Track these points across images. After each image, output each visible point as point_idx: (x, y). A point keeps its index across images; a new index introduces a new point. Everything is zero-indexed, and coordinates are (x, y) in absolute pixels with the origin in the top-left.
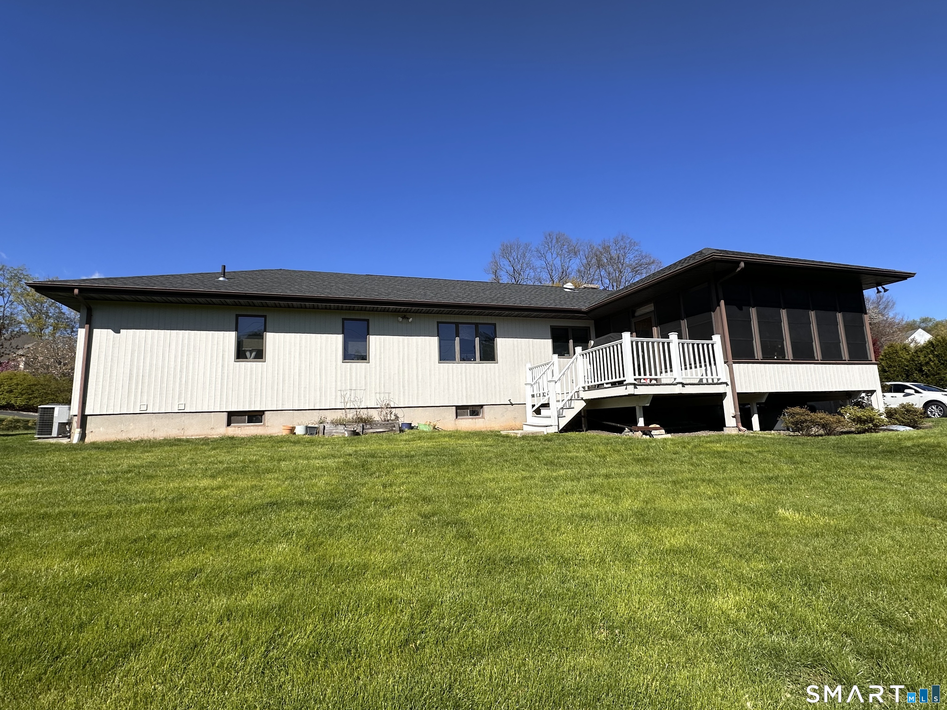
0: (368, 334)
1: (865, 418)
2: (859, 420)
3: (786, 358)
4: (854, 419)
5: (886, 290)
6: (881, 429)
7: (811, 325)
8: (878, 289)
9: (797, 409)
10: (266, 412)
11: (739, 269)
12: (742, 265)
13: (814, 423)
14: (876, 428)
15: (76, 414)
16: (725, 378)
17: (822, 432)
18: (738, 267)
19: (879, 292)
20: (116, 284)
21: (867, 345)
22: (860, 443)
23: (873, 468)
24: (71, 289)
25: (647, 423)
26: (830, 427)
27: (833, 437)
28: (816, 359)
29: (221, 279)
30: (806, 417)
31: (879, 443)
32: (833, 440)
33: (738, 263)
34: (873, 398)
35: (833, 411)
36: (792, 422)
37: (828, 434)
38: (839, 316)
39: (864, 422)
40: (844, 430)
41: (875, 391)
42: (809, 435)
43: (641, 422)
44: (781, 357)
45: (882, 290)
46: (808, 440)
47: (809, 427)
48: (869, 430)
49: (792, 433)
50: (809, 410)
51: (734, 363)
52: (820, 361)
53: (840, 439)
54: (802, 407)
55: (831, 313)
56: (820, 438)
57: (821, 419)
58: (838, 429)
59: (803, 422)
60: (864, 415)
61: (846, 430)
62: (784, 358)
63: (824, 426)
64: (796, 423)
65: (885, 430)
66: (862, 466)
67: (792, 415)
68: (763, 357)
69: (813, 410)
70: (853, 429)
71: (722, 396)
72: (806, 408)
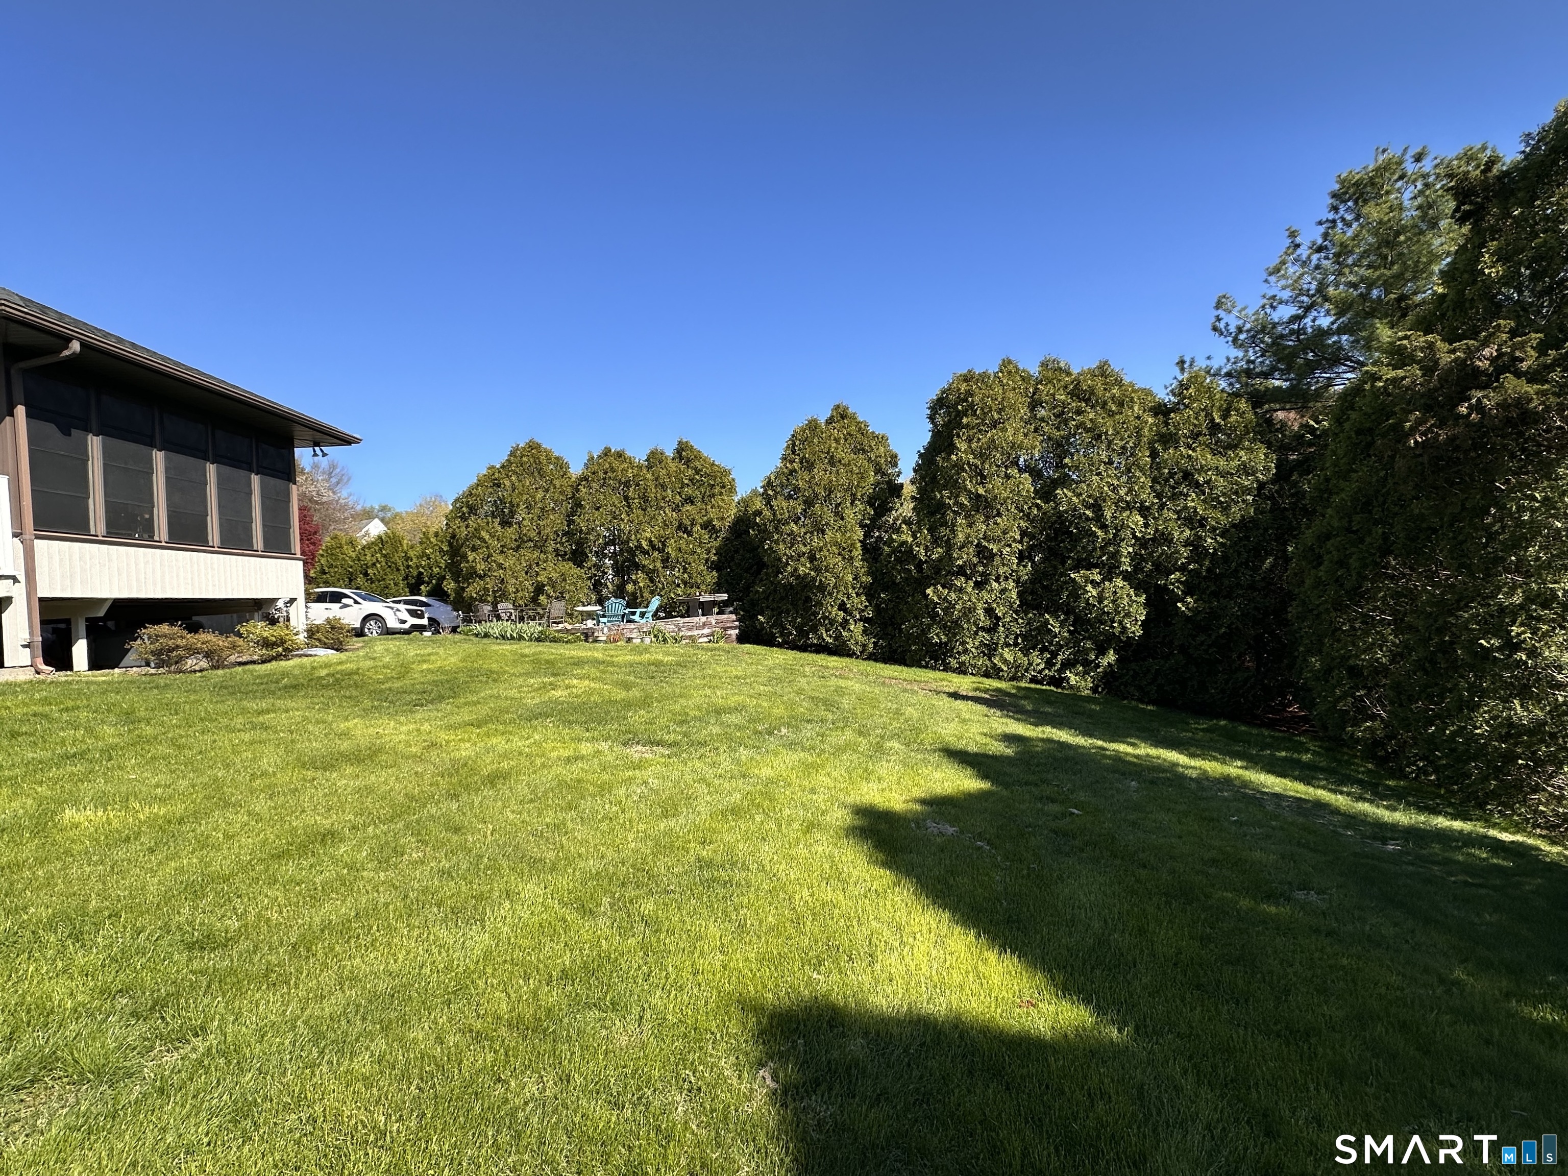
1: (274, 639)
2: (266, 643)
3: (156, 538)
4: (258, 641)
5: (324, 455)
6: (297, 655)
7: (208, 486)
8: (314, 451)
9: (165, 628)
12: (75, 345)
13: (193, 651)
14: (287, 654)
16: (12, 567)
17: (204, 664)
19: (315, 455)
21: (291, 530)
22: (259, 677)
23: (260, 713)
26: (219, 656)
27: (220, 672)
28: (211, 544)
30: (179, 642)
31: (285, 674)
32: (218, 676)
33: (67, 340)
34: (292, 610)
35: (226, 630)
36: (152, 652)
37: (214, 667)
38: (255, 479)
39: (273, 645)
40: (240, 660)
41: (296, 599)
42: (181, 672)
44: (146, 536)
45: (320, 453)
46: (175, 680)
47: (180, 660)
48: (277, 658)
49: (153, 671)
50: (184, 629)
51: (38, 537)
52: (216, 549)
53: (231, 674)
54: (172, 625)
55: (243, 473)
56: (198, 674)
57: (203, 643)
58: (233, 658)
59: (171, 650)
60: (273, 636)
61: (244, 659)
62: (151, 538)
63: (208, 655)
64: (157, 653)
65: (300, 656)
66: (244, 711)
67: (154, 639)
68: (108, 533)
69: (194, 628)
70: (256, 657)
72: (180, 626)
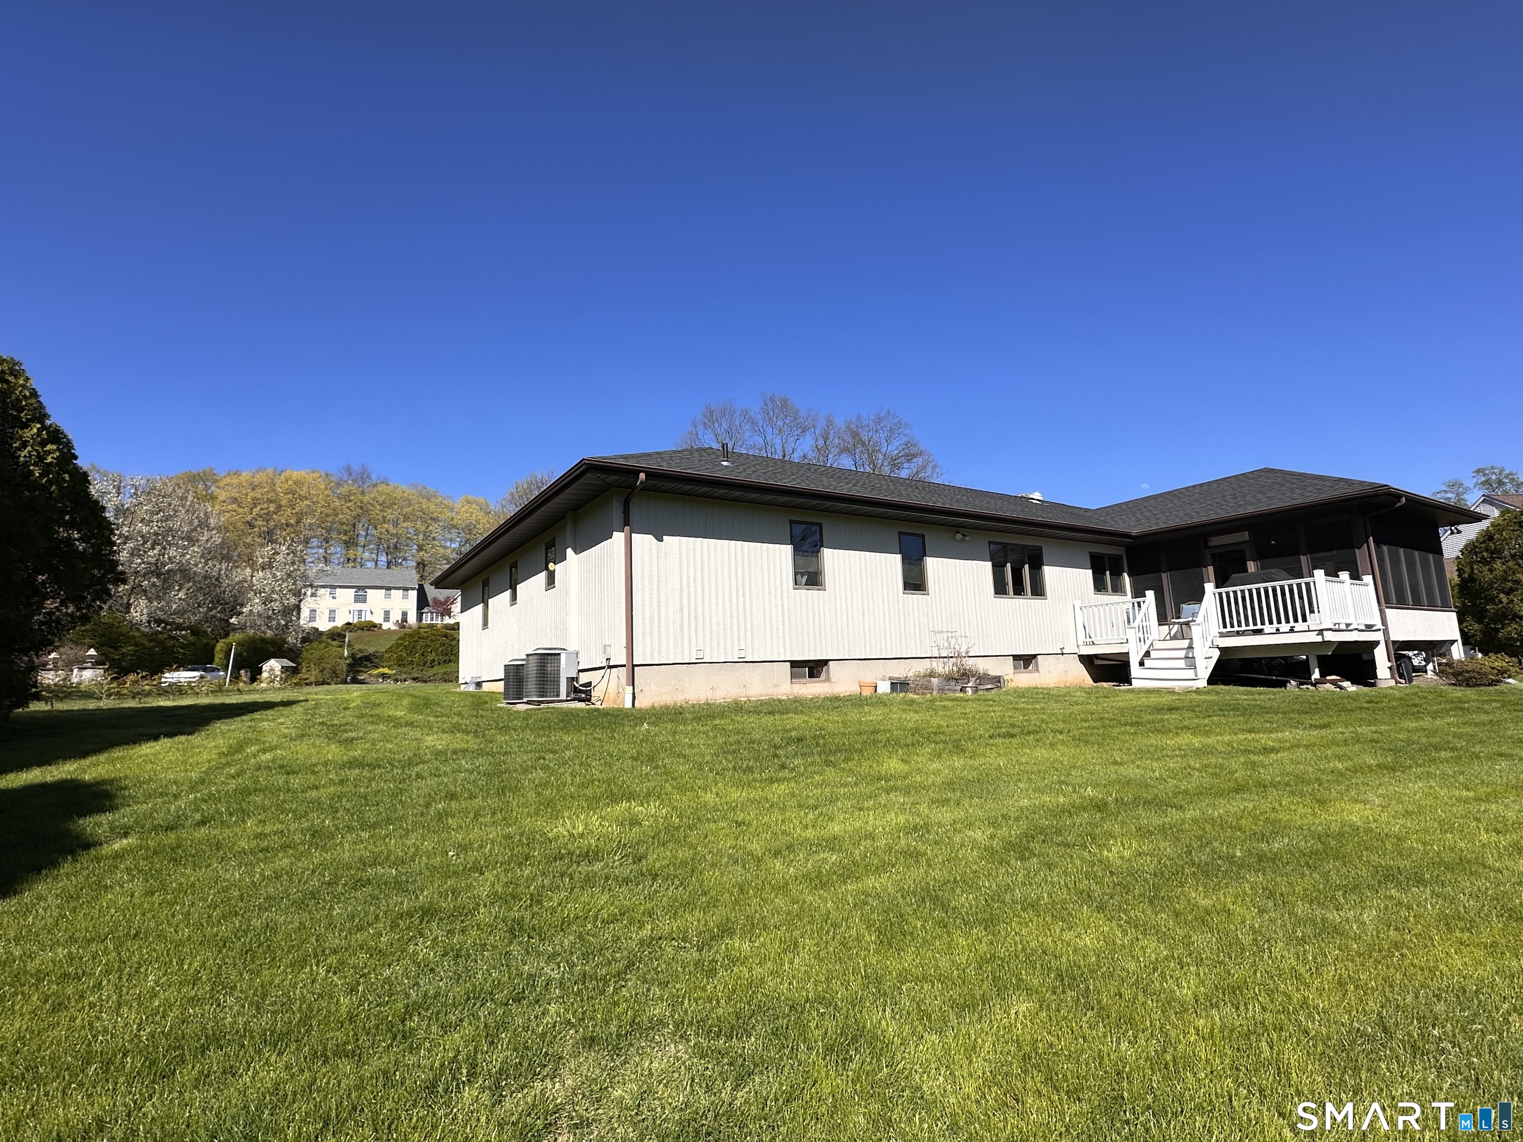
0: (925, 555)
3: (1408, 603)
7: (1417, 566)
8: (1451, 530)
10: (830, 662)
11: (1398, 505)
12: (1404, 500)
15: (624, 663)
16: (1378, 623)
18: (1399, 501)
20: (649, 464)
21: (1448, 589)
24: (636, 472)
25: (1323, 674)
28: (1424, 604)
29: (725, 463)
33: (1400, 497)
34: (1454, 648)
38: (1430, 557)
41: (1455, 641)
43: (1316, 675)
51: (1387, 607)
52: (1427, 607)
55: (1427, 554)
71: (1375, 644)
